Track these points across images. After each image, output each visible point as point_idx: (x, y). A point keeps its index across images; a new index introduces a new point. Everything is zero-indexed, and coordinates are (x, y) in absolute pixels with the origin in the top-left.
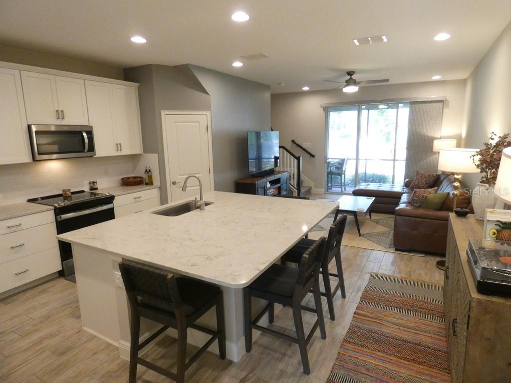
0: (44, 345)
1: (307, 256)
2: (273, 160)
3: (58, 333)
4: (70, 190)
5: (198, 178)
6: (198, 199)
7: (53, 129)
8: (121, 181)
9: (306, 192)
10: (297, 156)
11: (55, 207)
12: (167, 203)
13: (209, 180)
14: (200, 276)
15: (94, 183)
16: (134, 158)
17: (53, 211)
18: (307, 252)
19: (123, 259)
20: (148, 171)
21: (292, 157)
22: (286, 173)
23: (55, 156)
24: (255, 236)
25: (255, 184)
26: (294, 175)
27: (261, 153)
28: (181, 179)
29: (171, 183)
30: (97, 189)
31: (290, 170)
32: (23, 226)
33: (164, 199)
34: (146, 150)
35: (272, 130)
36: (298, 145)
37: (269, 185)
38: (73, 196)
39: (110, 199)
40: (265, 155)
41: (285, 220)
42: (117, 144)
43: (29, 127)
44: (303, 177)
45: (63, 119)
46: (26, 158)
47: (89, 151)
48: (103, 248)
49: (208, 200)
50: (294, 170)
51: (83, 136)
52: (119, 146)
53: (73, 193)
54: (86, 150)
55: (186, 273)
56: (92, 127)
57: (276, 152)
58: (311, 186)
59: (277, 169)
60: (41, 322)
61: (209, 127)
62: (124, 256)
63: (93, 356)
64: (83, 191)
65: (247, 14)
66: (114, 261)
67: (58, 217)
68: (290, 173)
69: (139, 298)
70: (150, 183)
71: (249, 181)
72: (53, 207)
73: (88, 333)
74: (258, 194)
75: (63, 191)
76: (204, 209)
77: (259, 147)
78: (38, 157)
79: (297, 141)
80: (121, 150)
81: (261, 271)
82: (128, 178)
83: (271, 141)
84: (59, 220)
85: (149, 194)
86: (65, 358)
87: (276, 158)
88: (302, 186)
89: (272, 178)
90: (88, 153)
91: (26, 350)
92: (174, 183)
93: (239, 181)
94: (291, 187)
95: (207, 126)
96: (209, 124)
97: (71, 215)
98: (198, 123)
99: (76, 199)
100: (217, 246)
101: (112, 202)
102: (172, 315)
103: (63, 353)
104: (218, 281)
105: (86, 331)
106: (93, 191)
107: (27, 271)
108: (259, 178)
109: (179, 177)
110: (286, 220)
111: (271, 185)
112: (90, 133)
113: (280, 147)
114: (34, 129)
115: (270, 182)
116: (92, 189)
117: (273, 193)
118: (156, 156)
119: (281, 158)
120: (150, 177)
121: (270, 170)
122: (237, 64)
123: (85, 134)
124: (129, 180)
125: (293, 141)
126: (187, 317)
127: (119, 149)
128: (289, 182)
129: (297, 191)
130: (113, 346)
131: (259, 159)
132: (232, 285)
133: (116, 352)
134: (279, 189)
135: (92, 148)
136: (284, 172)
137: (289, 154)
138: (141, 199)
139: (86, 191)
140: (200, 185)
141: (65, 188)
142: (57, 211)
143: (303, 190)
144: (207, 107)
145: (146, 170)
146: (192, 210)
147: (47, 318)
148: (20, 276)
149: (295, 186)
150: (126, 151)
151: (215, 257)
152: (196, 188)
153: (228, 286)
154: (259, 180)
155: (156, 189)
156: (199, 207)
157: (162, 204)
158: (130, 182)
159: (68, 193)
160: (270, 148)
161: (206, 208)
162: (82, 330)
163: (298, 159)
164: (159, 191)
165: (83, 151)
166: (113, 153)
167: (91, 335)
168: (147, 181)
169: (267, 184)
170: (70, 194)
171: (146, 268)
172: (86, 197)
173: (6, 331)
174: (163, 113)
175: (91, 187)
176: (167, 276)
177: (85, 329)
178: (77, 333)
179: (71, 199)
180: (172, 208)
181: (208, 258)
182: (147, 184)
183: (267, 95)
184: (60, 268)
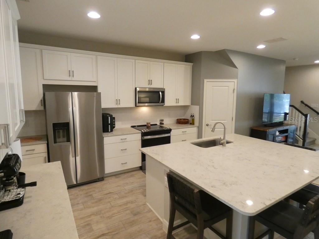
0: (127, 206)
1: (313, 204)
2: (283, 114)
3: (135, 201)
4: (150, 123)
5: (223, 125)
6: (222, 138)
7: (147, 90)
8: (176, 121)
9: (310, 142)
10: (305, 114)
11: (142, 132)
12: (201, 138)
13: (231, 125)
14: (217, 197)
15: (162, 120)
16: (185, 107)
17: (141, 134)
18: (313, 200)
19: (170, 170)
20: (192, 116)
21: (300, 114)
22: (294, 126)
23: (146, 104)
24: (263, 174)
25: (266, 131)
26: (300, 128)
27: (273, 109)
28: (212, 123)
29: (206, 125)
30: (163, 124)
31: (298, 124)
32: (127, 140)
33: (200, 135)
34: (193, 103)
35: (284, 93)
36: (306, 105)
37: (277, 133)
38: (151, 126)
39: (169, 131)
40: (276, 110)
41: (291, 165)
42: (176, 99)
43: (136, 89)
44: (308, 130)
45: (151, 84)
46: (132, 105)
47: (161, 103)
48: (160, 161)
49: (229, 140)
50: (301, 124)
51: (160, 94)
52: (178, 100)
53: (152, 125)
54: (160, 102)
55: (207, 191)
56: (164, 89)
57: (287, 109)
58: (315, 138)
59: (286, 122)
60: (129, 193)
61: (235, 90)
62: (171, 169)
63: (149, 222)
64: (156, 125)
65: (273, 10)
66: (165, 170)
67: (143, 137)
68: (297, 126)
69: (176, 198)
70: (193, 123)
71: (262, 129)
72: (141, 132)
73: (149, 207)
74: (268, 140)
75: (147, 123)
76: (225, 146)
77: (272, 105)
78: (138, 105)
79: (306, 102)
80: (178, 103)
81: (267, 206)
82: (181, 119)
83: (282, 100)
84: (143, 139)
85: (191, 131)
86: (136, 218)
87: (286, 114)
88: (307, 137)
89: (281, 128)
90: (161, 104)
91: (120, 206)
92: (207, 125)
93: (253, 128)
94: (297, 136)
95: (234, 89)
96: (236, 88)
97: (149, 137)
98: (227, 87)
99: (153, 129)
100: (232, 176)
101: (170, 133)
102: (195, 216)
103: (135, 215)
104: (230, 205)
105: (147, 206)
106: (161, 125)
107: (126, 163)
108: (271, 128)
109: (211, 121)
110: (293, 166)
111: (280, 134)
112: (163, 93)
113: (290, 106)
114: (138, 89)
115: (279, 131)
116: (161, 124)
117: (281, 140)
118: (198, 107)
119: (290, 114)
120: (193, 120)
121: (280, 122)
122: (261, 47)
123: (161, 93)
124: (181, 121)
125: (302, 102)
126: (205, 221)
127: (178, 102)
128: (295, 133)
129: (302, 140)
130: (160, 220)
131: (271, 113)
132: (241, 211)
133: (161, 225)
134: (287, 137)
135: (163, 101)
136: (291, 125)
137: (297, 112)
138: (187, 133)
139: (158, 124)
140: (225, 128)
141: (148, 122)
142: (143, 134)
143: (308, 141)
144: (235, 77)
145: (191, 115)
146: (217, 145)
147: (131, 191)
148: (123, 165)
149: (301, 137)
150: (181, 103)
151: (230, 184)
152: (221, 129)
153: (237, 211)
154: (269, 129)
155: (196, 128)
156: (222, 144)
157: (198, 138)
158: (182, 122)
159: (149, 125)
160: (282, 106)
161: (227, 145)
162: (146, 204)
163: (306, 116)
164: (197, 129)
165: (159, 103)
166: (174, 104)
167: (150, 209)
168: (191, 122)
169: (276, 133)
170: (150, 126)
171: (182, 181)
172: (158, 128)
173: (114, 192)
174: (205, 81)
175: (161, 123)
176: (194, 190)
177: (148, 204)
178: (143, 205)
179: (150, 128)
180: (204, 142)
181: (224, 183)
182: (191, 124)
183: (283, 68)
184: (141, 165)
